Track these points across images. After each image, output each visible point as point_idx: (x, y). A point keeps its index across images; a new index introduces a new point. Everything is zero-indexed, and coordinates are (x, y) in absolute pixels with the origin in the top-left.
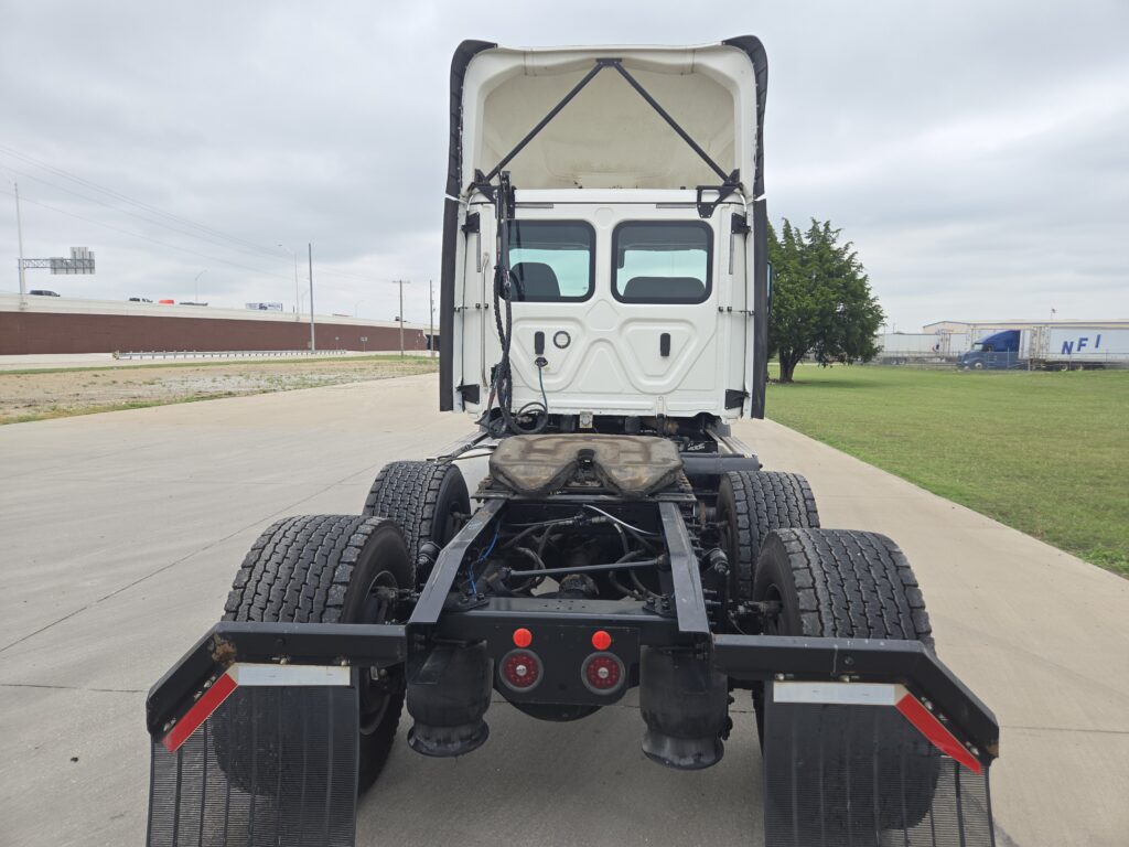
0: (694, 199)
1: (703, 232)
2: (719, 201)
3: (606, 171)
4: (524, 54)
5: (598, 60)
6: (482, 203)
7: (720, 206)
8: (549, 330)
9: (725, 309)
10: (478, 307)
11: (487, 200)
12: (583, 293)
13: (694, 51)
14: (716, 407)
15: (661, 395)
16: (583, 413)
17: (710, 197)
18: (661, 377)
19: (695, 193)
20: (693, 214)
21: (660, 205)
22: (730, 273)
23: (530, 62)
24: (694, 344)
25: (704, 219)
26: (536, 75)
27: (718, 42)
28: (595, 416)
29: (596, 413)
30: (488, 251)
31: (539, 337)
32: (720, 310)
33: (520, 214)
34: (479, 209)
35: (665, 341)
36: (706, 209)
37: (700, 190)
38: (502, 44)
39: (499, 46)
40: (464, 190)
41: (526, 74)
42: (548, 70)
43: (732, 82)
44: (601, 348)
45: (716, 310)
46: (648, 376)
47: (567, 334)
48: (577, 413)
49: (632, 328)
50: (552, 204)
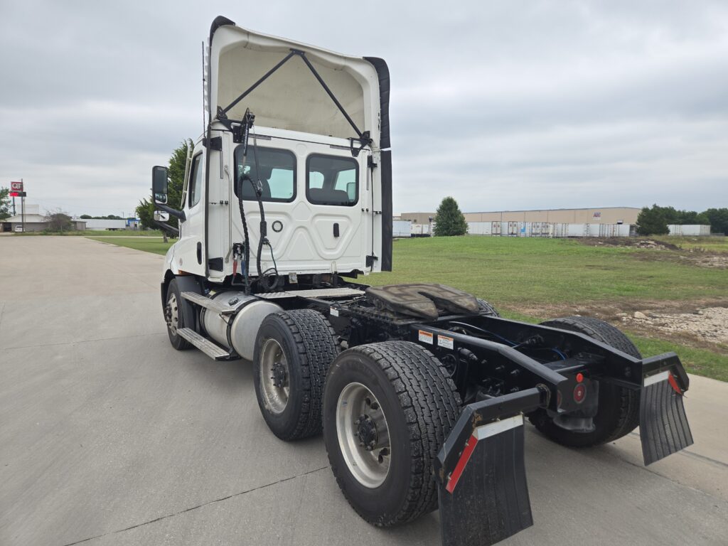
0: (349, 145)
1: (353, 164)
2: (361, 148)
3: (269, 116)
4: (248, 34)
5: (291, 49)
6: (223, 131)
7: (362, 150)
8: (269, 220)
9: (365, 210)
10: (221, 203)
11: (226, 129)
12: (290, 197)
13: (345, 58)
14: (361, 266)
15: (334, 260)
16: (290, 274)
17: (356, 145)
18: (333, 249)
19: (349, 141)
20: (348, 154)
21: (332, 146)
22: (367, 189)
23: (252, 40)
24: (350, 230)
25: (355, 157)
27: (360, 56)
28: (298, 276)
29: (298, 273)
30: (228, 164)
32: (363, 210)
34: (221, 134)
35: (336, 227)
36: (356, 152)
37: (352, 140)
39: (236, 24)
42: (261, 48)
43: (365, 81)
44: (301, 232)
45: (361, 210)
46: (327, 249)
47: (280, 223)
48: (287, 273)
49: (318, 219)
50: (270, 137)
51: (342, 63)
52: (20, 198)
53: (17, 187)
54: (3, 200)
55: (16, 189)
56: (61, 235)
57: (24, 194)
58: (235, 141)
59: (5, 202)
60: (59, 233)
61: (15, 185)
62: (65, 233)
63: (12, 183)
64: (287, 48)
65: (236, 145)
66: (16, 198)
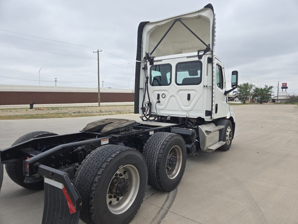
0: (197, 54)
1: (199, 64)
2: (204, 54)
4: (157, 22)
5: (175, 20)
7: (204, 55)
8: (161, 93)
9: (206, 87)
13: (198, 12)
14: (203, 115)
15: (187, 111)
16: (168, 116)
17: (201, 54)
18: (188, 106)
19: (197, 52)
20: (197, 59)
21: (188, 57)
22: (207, 75)
23: (158, 24)
24: (197, 97)
25: (200, 60)
26: (161, 27)
28: (171, 117)
29: (171, 116)
31: (159, 95)
32: (204, 86)
33: (155, 64)
35: (189, 95)
36: (200, 57)
37: (199, 51)
38: (151, 21)
39: (150, 22)
40: (142, 59)
41: (159, 27)
42: (164, 25)
44: (173, 98)
45: (203, 86)
46: (185, 106)
47: (165, 94)
48: (167, 115)
49: (181, 92)
50: (162, 60)
51: (197, 15)
52: (285, 89)
53: (284, 85)
54: (270, 90)
55: (284, 86)
56: (292, 104)
57: (287, 88)
58: (150, 65)
59: (270, 91)
60: (291, 103)
61: (284, 84)
62: (294, 103)
63: (283, 83)
64: (173, 20)
65: (151, 66)
66: (283, 89)
